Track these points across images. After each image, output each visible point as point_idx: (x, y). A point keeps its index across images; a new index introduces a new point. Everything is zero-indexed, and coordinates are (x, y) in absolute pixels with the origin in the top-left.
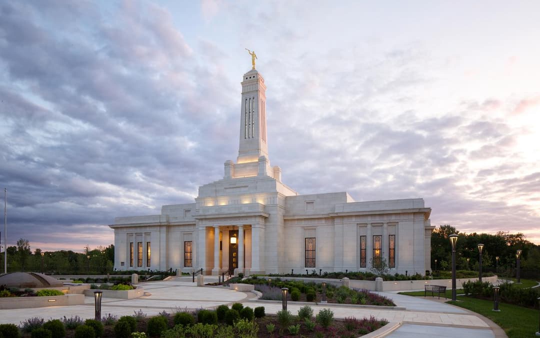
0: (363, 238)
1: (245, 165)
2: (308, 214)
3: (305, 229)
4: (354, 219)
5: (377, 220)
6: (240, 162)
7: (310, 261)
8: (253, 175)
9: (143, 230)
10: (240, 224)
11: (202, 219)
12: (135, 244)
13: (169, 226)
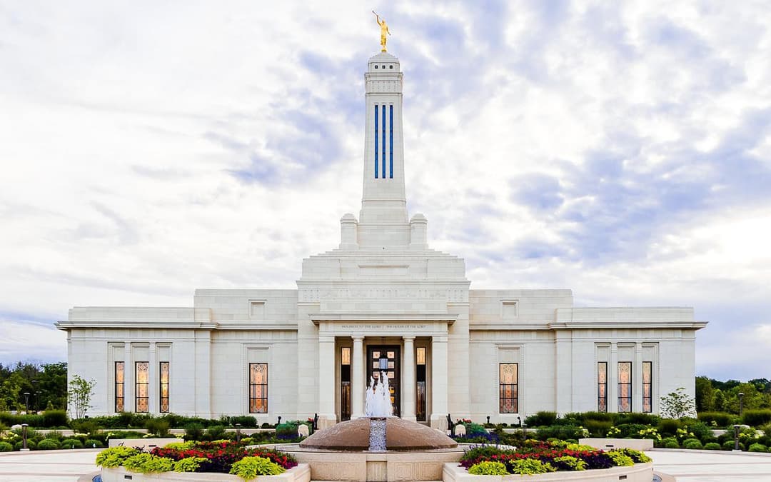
0: (601, 365)
2: (506, 322)
3: (501, 347)
4: (589, 335)
5: (627, 336)
9: (153, 338)
10: (409, 333)
11: (327, 322)
12: (129, 368)
13: (213, 331)
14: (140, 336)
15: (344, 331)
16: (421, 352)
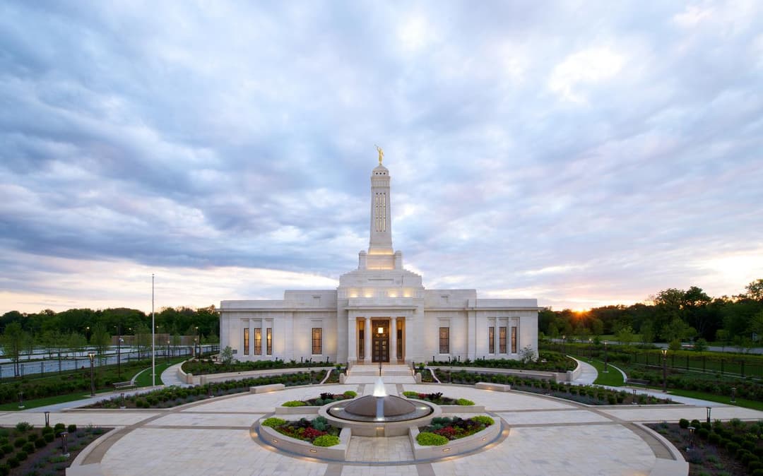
0: (492, 329)
1: (380, 257)
2: (442, 306)
3: (440, 319)
4: (485, 313)
5: (504, 315)
6: (373, 253)
7: (445, 345)
8: (388, 268)
9: (263, 316)
10: (393, 316)
11: (352, 310)
12: (252, 331)
13: (294, 312)
14: (257, 316)
15: (361, 315)
16: (400, 323)
